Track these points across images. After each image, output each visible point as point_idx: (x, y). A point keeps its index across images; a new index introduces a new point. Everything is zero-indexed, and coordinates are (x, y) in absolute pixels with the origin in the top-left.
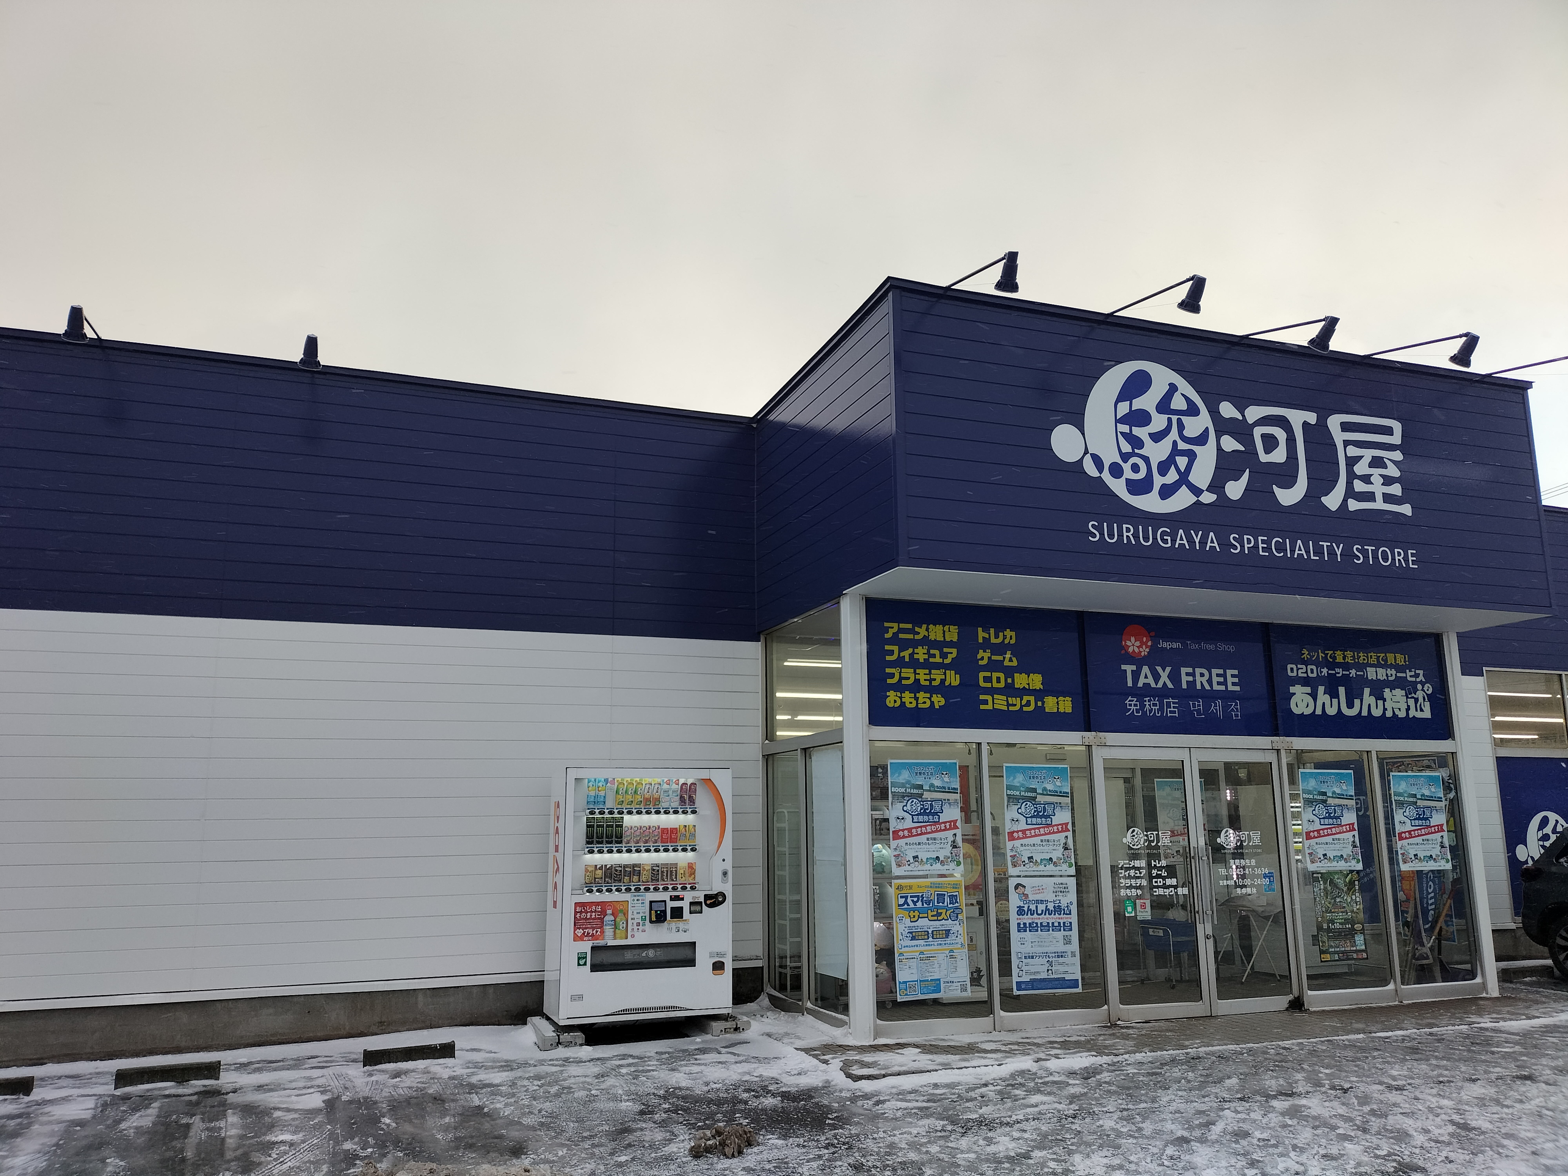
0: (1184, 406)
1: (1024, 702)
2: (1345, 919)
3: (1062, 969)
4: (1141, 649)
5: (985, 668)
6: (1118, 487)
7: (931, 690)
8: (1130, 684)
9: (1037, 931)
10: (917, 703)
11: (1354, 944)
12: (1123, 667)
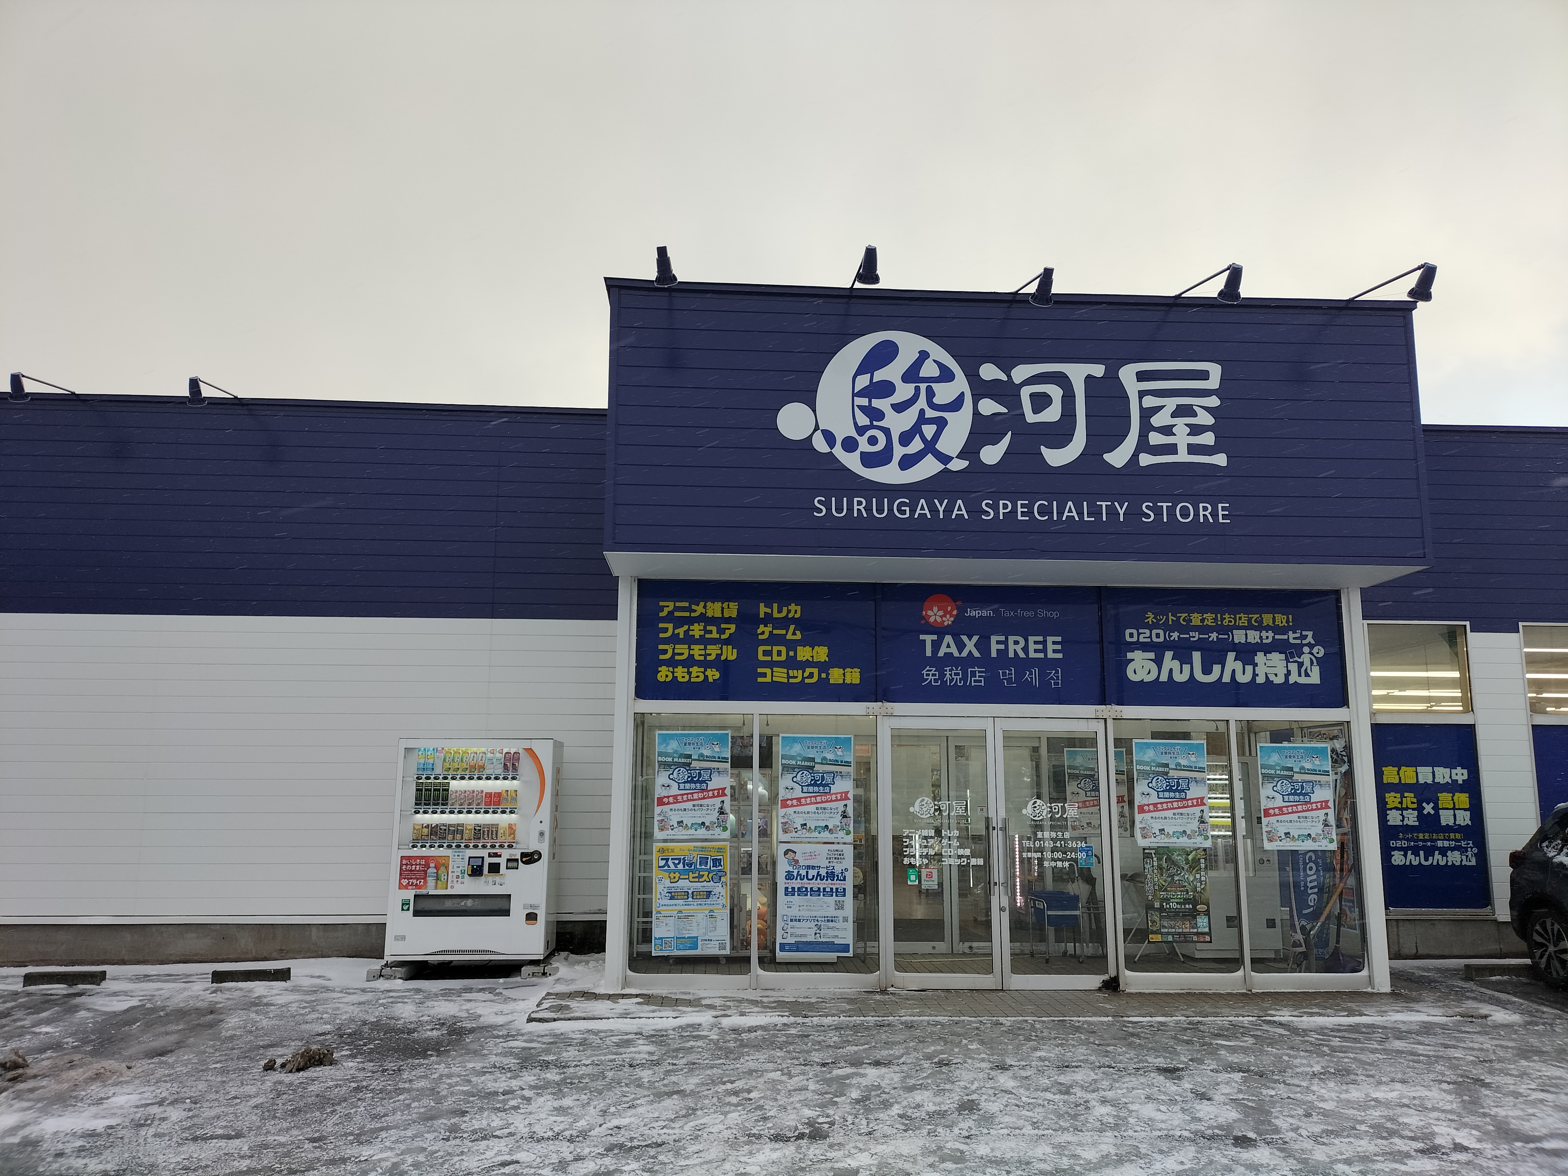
0: (935, 372)
1: (806, 674)
2: (1185, 899)
3: (831, 933)
4: (944, 619)
5: (764, 642)
6: (852, 461)
7: (705, 664)
8: (929, 653)
9: (806, 895)
10: (690, 678)
11: (1195, 926)
12: (922, 637)
